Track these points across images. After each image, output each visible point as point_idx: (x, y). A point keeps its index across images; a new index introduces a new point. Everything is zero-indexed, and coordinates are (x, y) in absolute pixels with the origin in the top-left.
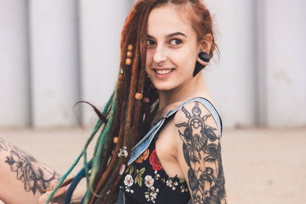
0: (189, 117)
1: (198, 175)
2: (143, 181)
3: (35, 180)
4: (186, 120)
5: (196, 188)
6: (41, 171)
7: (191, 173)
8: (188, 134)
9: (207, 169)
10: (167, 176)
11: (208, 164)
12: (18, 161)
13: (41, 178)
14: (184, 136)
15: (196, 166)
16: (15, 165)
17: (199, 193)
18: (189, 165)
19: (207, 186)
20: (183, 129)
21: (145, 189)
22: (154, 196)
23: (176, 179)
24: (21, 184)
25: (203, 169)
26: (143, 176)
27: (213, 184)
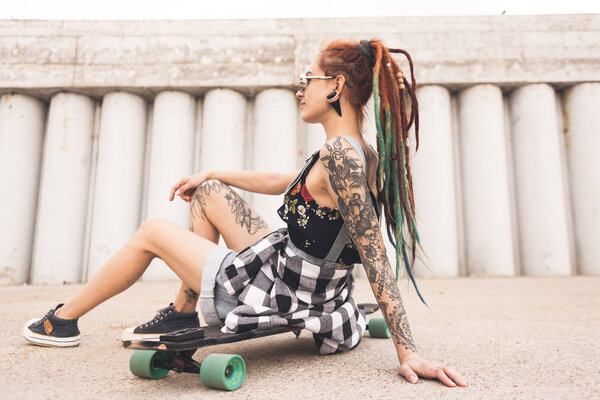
0: (331, 150)
1: (347, 202)
2: (296, 210)
3: (245, 216)
4: (328, 153)
5: (347, 214)
6: (250, 211)
7: (341, 201)
8: (332, 166)
9: (354, 195)
10: (317, 206)
11: (354, 191)
13: (249, 216)
14: (329, 168)
15: (343, 194)
17: (350, 218)
18: (337, 194)
19: (357, 211)
20: (327, 162)
21: (298, 216)
22: (305, 222)
23: (325, 209)
24: (233, 216)
25: (351, 195)
26: (297, 206)
27: (362, 208)
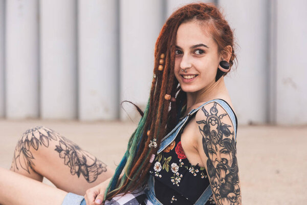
0: (207, 116)
1: (215, 165)
3: (80, 165)
4: (205, 118)
5: (214, 175)
6: (84, 158)
7: (210, 163)
8: (206, 130)
9: (223, 159)
10: (190, 164)
11: (223, 156)
12: (65, 149)
13: (85, 164)
14: (203, 131)
15: (213, 157)
16: (63, 153)
17: (216, 180)
18: (208, 156)
19: (223, 174)
20: (202, 126)
22: (179, 180)
23: (197, 167)
25: (219, 159)
27: (228, 172)
